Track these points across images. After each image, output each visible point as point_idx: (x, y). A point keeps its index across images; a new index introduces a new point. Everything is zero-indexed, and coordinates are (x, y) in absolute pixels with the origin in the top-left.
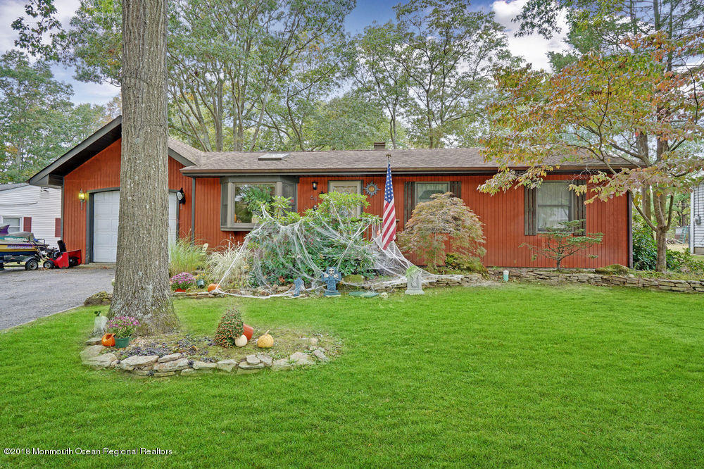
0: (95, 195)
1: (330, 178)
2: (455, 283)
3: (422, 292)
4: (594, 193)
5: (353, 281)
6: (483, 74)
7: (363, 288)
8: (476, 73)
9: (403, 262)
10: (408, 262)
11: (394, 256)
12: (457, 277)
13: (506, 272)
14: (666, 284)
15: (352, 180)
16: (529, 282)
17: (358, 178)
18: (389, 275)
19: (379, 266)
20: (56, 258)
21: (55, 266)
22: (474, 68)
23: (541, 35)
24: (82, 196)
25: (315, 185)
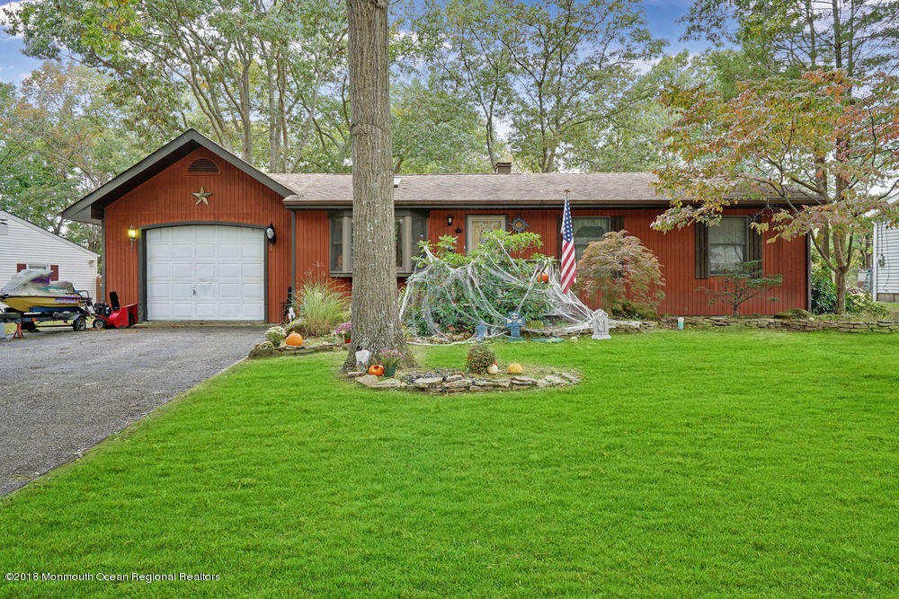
0: (148, 232)
1: (468, 212)
2: (633, 329)
3: (609, 337)
4: (776, 232)
5: (534, 327)
6: (612, 61)
7: (543, 335)
8: (604, 59)
9: (580, 307)
10: (586, 307)
11: (570, 301)
12: (636, 323)
13: (681, 320)
14: (846, 326)
15: (495, 214)
16: (706, 329)
17: (502, 212)
18: (569, 322)
19: (558, 311)
20: (108, 315)
21: (109, 325)
22: (600, 51)
23: (710, 41)
24: (133, 233)
25: (450, 220)
